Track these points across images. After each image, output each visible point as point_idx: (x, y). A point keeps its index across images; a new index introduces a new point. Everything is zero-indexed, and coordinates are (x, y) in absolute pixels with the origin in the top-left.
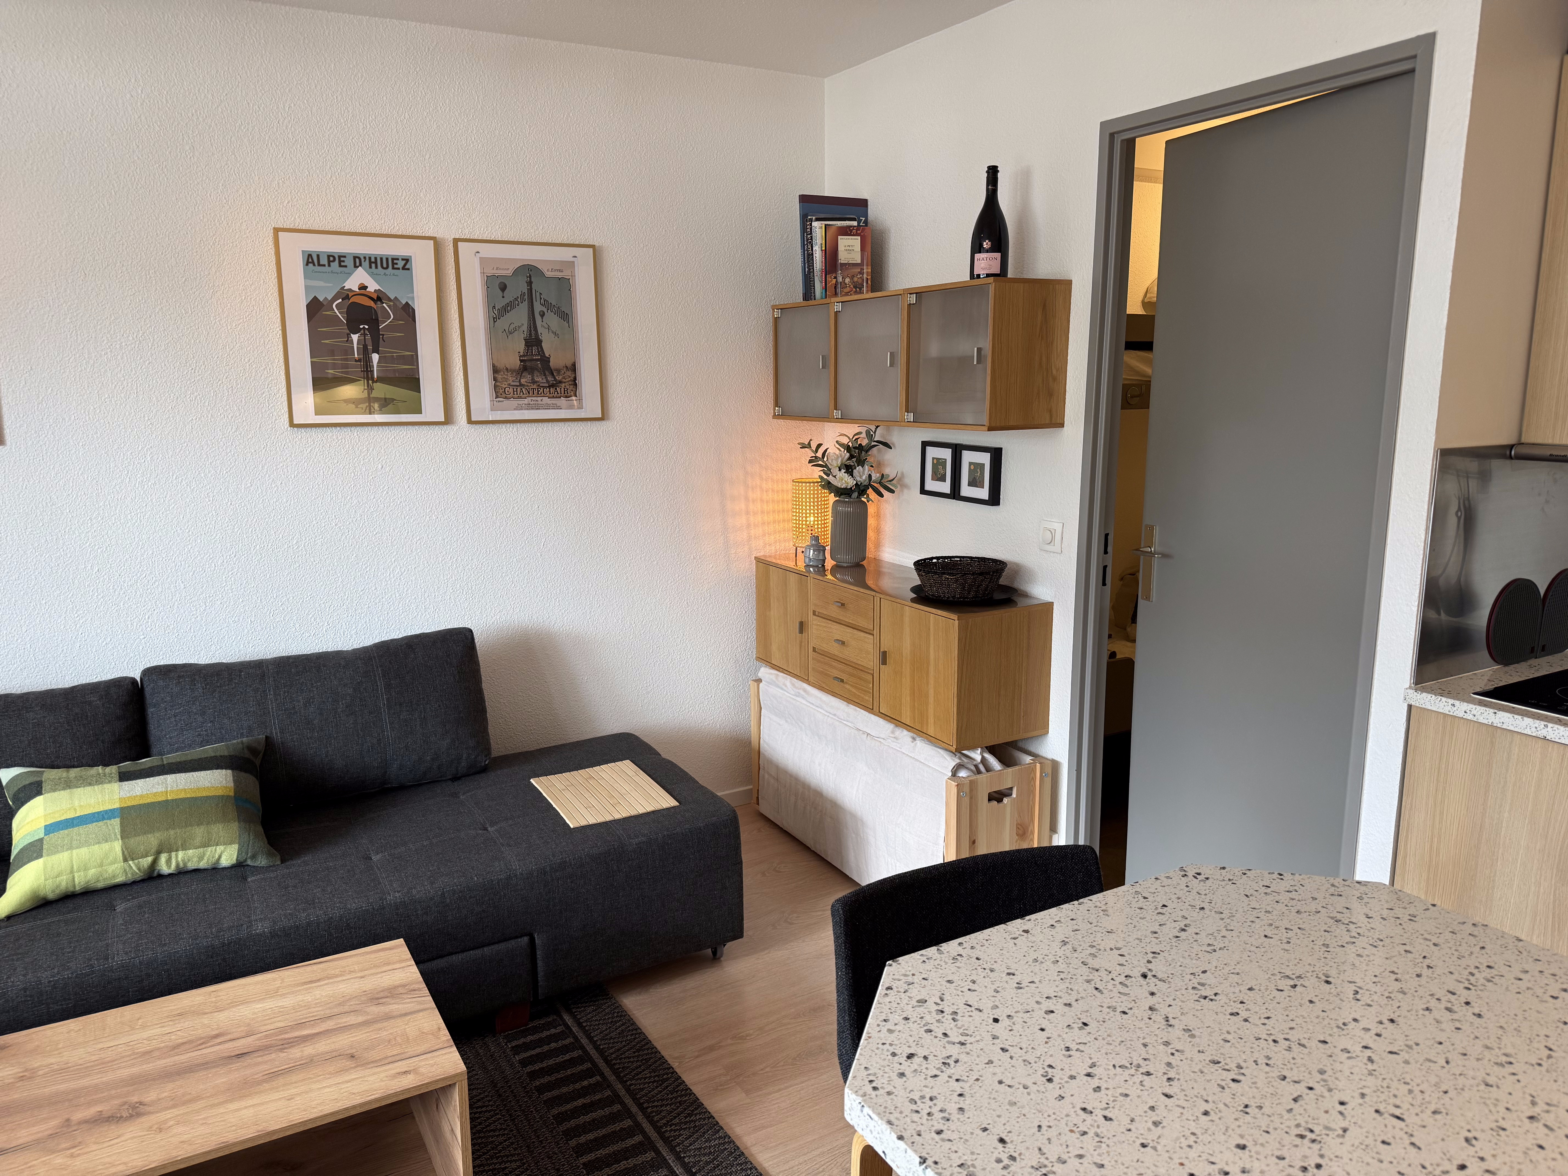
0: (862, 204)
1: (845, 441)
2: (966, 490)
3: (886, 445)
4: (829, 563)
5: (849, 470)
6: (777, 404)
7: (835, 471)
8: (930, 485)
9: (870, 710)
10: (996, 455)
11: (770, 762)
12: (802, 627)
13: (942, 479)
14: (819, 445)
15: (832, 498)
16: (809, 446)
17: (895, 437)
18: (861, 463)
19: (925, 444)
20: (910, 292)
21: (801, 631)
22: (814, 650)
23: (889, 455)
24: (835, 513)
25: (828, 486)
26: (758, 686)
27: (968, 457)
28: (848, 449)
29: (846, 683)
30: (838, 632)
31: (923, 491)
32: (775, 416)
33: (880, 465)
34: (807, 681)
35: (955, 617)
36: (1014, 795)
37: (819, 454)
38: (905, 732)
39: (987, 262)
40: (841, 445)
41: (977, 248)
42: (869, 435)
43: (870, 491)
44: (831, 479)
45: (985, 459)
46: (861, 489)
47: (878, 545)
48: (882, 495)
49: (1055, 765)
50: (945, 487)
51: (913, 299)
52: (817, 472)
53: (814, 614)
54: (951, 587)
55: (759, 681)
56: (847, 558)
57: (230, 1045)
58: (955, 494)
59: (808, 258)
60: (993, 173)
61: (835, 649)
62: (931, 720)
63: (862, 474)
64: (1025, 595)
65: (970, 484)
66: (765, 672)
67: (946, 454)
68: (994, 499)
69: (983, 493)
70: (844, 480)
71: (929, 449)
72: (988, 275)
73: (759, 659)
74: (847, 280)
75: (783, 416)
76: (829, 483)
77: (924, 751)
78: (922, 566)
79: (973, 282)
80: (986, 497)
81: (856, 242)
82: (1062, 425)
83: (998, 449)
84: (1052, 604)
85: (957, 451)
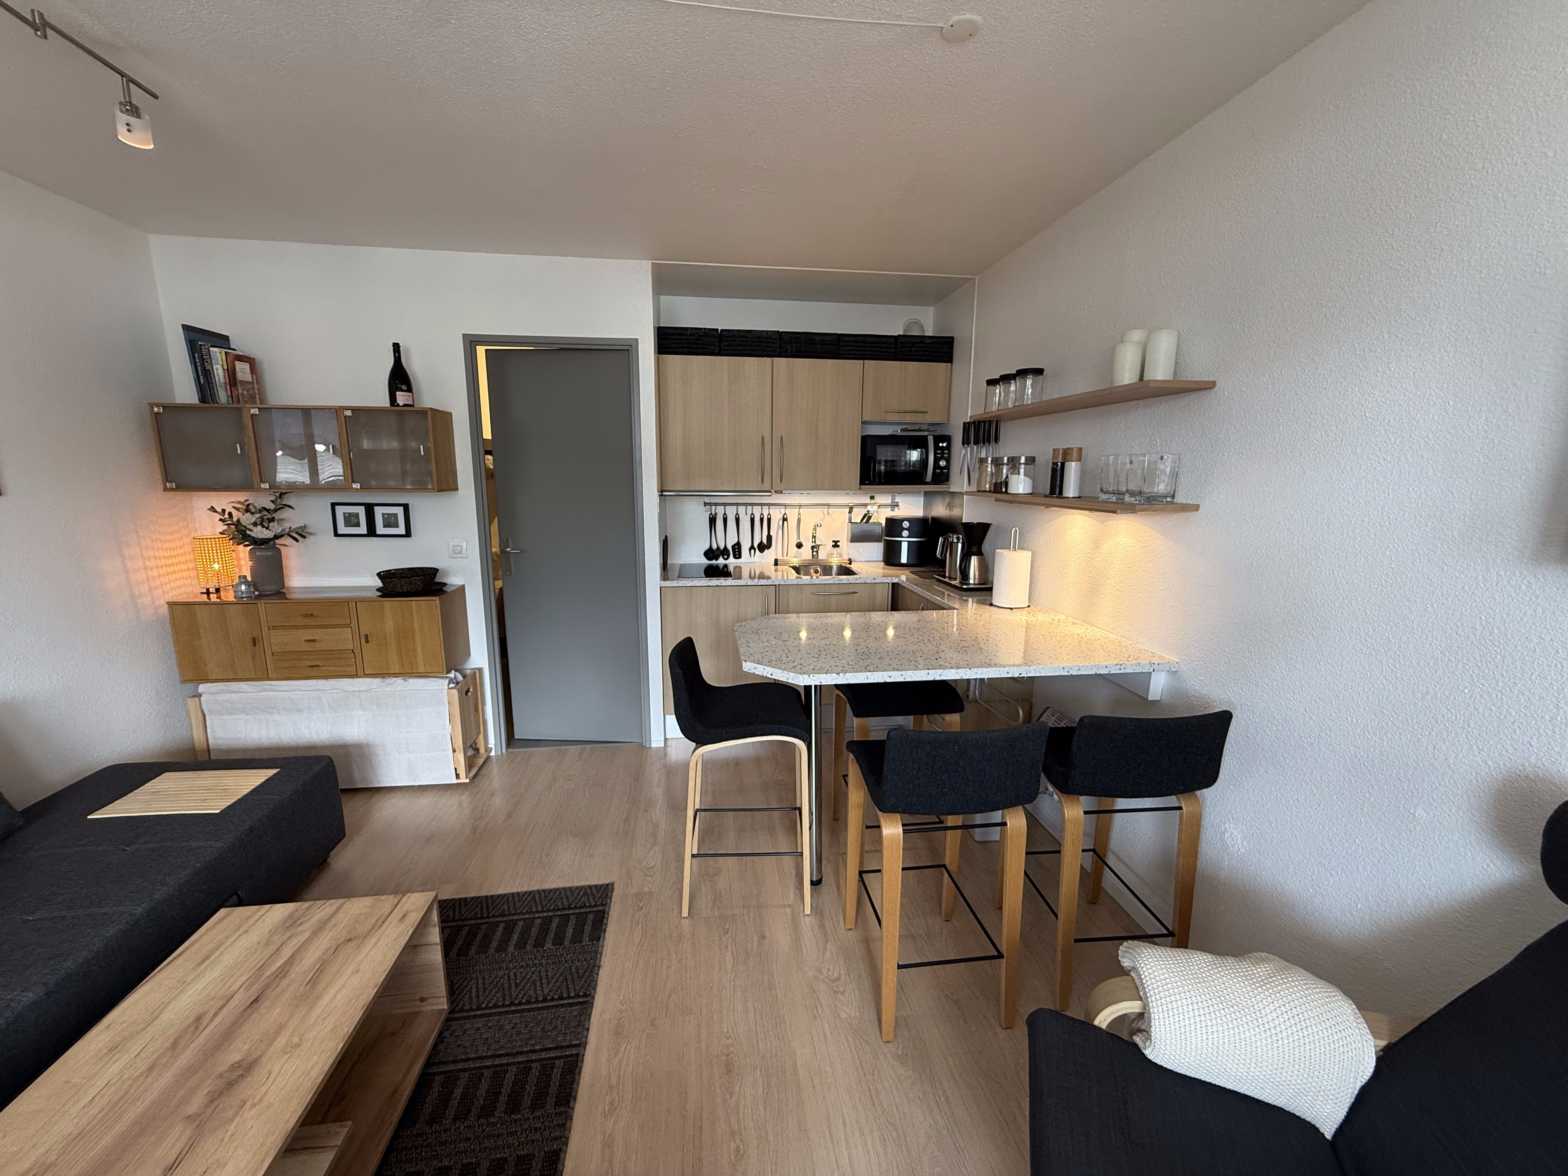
0: (225, 338)
2: (380, 529)
3: (289, 506)
4: (255, 593)
5: (265, 525)
6: (167, 478)
8: (344, 530)
9: (355, 676)
10: (406, 507)
12: (255, 642)
13: (358, 525)
14: (223, 510)
15: (248, 547)
18: (271, 520)
19: (333, 505)
20: (347, 408)
21: (254, 645)
22: (274, 654)
23: (296, 514)
24: (252, 559)
26: (200, 700)
27: (379, 512)
29: (322, 666)
30: (307, 634)
31: (336, 534)
32: (166, 489)
34: (268, 679)
35: (436, 598)
37: (226, 516)
38: (394, 679)
39: (402, 398)
41: (393, 388)
42: (274, 501)
43: (285, 539)
45: (398, 511)
46: (276, 538)
48: (297, 540)
49: (481, 669)
50: (363, 529)
51: (349, 413)
53: (271, 628)
55: (198, 695)
56: (268, 587)
58: (372, 532)
59: (205, 373)
60: (396, 347)
61: (304, 647)
62: (421, 664)
63: (277, 527)
64: (448, 584)
65: (384, 527)
66: (208, 687)
67: (360, 510)
68: (408, 534)
69: (399, 531)
70: (259, 533)
71: (337, 507)
72: (405, 405)
73: (186, 680)
74: (245, 392)
75: (178, 488)
76: (247, 536)
77: (415, 684)
78: (383, 575)
79: (393, 408)
80: (404, 533)
81: (246, 366)
82: (457, 489)
83: (408, 504)
84: (464, 586)
85: (369, 507)
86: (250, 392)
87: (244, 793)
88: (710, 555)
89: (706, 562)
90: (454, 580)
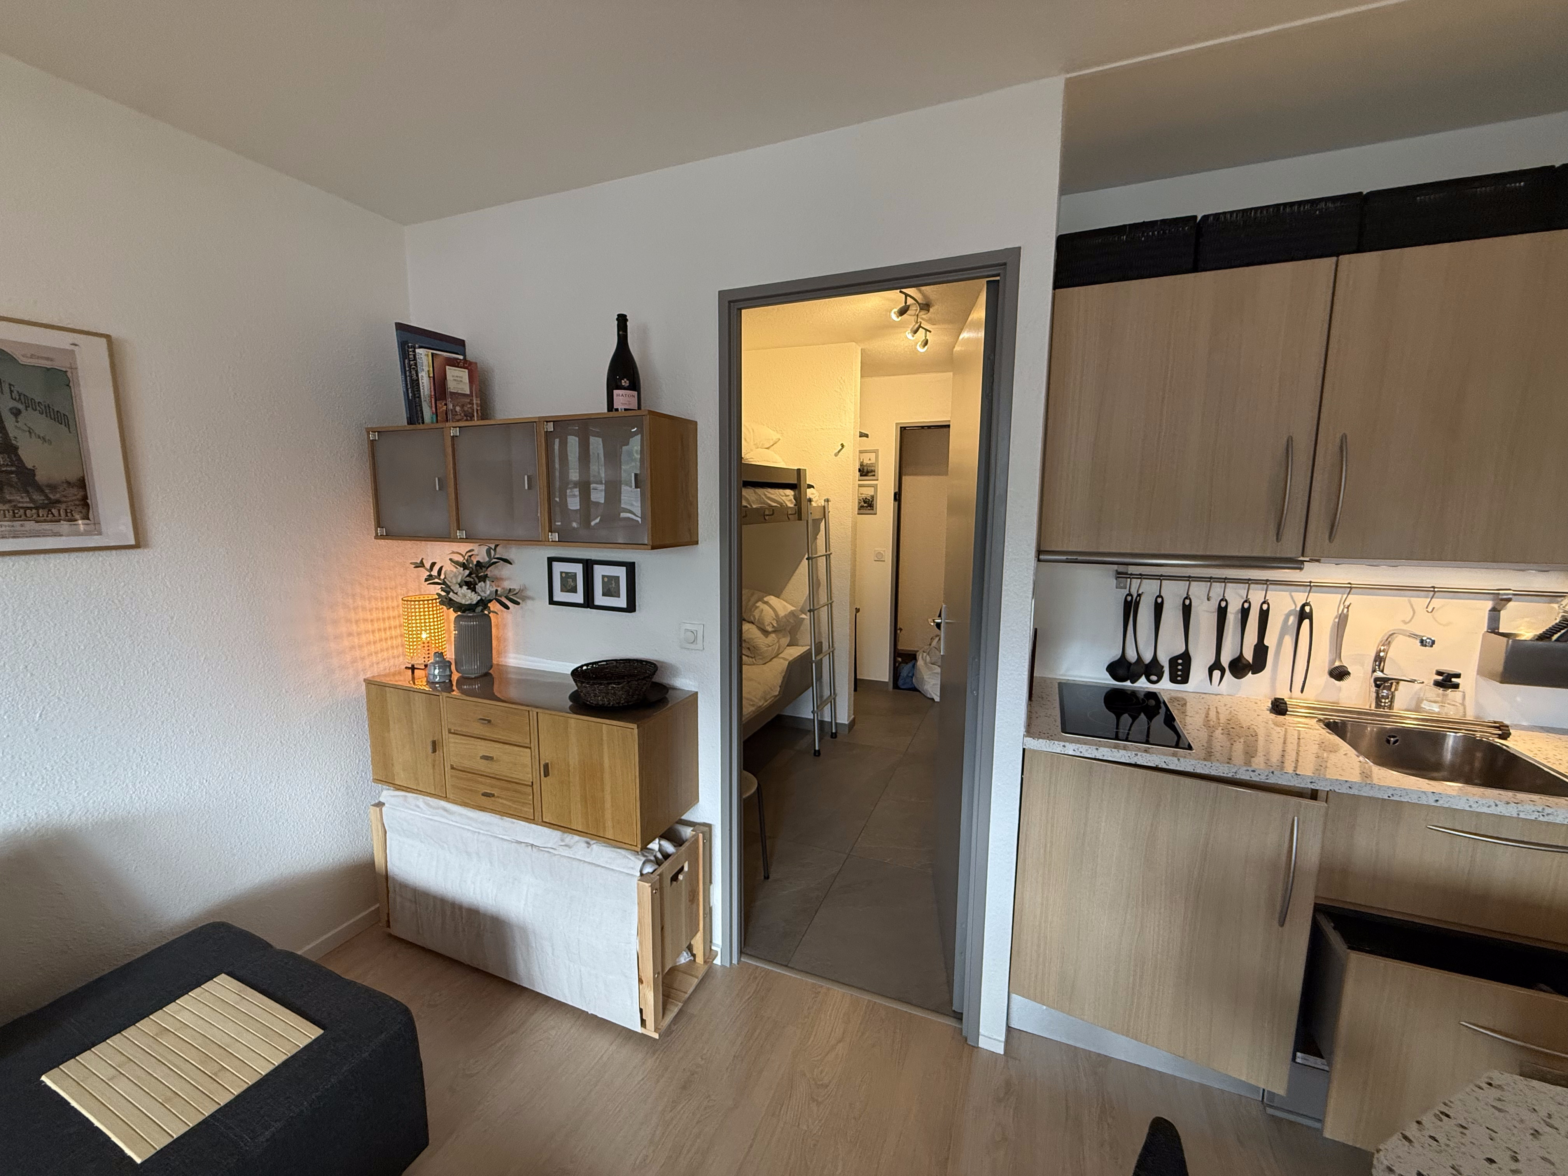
0: (462, 343)
1: (460, 559)
2: (600, 599)
3: (506, 561)
4: (456, 676)
5: (471, 586)
6: (379, 524)
7: (456, 588)
8: (559, 596)
9: (532, 821)
10: (631, 568)
11: (404, 887)
12: (435, 746)
13: (574, 590)
14: (433, 564)
15: (452, 615)
16: (421, 565)
17: (512, 553)
18: (484, 579)
19: (551, 560)
20: (547, 420)
21: (434, 751)
22: (452, 768)
23: (504, 571)
24: (456, 628)
25: (449, 603)
26: (381, 810)
27: (599, 571)
28: (464, 566)
29: (498, 797)
30: (484, 748)
31: (552, 602)
32: (377, 537)
33: (496, 580)
34: (446, 798)
35: (635, 726)
36: (686, 869)
37: (435, 573)
38: (577, 838)
39: (623, 398)
40: (457, 563)
41: (613, 384)
42: (488, 552)
43: (494, 606)
44: (451, 595)
45: (621, 573)
46: (484, 603)
47: (499, 653)
48: (507, 608)
50: (579, 598)
51: (550, 427)
52: (437, 589)
53: (450, 732)
55: (380, 805)
56: (474, 668)
58: (589, 602)
59: (413, 385)
60: (622, 320)
61: (483, 766)
62: (609, 824)
63: (486, 589)
64: (674, 689)
65: (604, 595)
66: (387, 795)
67: (578, 569)
68: (631, 607)
69: (621, 602)
70: (466, 596)
71: (555, 564)
72: (627, 410)
73: (376, 780)
74: (458, 409)
75: (389, 536)
76: (451, 600)
77: (601, 853)
78: (577, 674)
79: (611, 415)
80: (624, 605)
81: (464, 374)
82: (697, 543)
83: (634, 563)
84: (697, 693)
85: (588, 566)
86: (466, 409)
87: (224, 1099)
88: (1121, 672)
89: (1108, 681)
90: (684, 683)
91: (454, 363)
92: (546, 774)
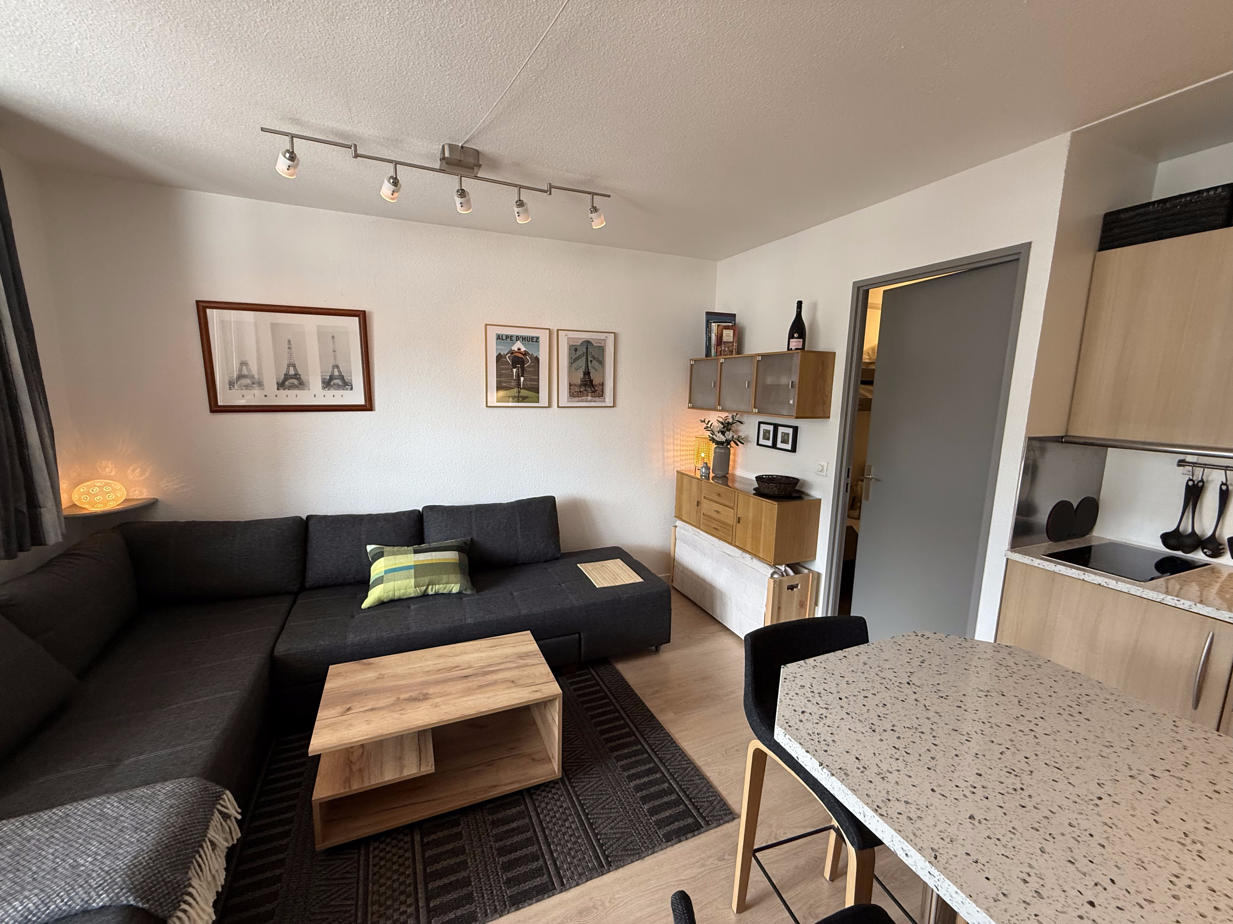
0: (734, 315)
1: (721, 420)
2: (780, 445)
3: (741, 422)
4: (712, 475)
5: (723, 433)
6: (690, 402)
7: (716, 433)
8: (762, 442)
9: (731, 544)
10: (796, 429)
11: (680, 564)
12: (698, 503)
13: (768, 439)
14: (709, 421)
15: (714, 446)
16: (704, 421)
17: (745, 419)
18: (729, 430)
19: (760, 423)
20: (759, 355)
21: (698, 506)
22: (704, 514)
23: (741, 427)
24: (715, 453)
25: (713, 440)
26: (675, 529)
27: (781, 430)
28: (722, 423)
29: (719, 531)
30: (716, 507)
31: (758, 444)
32: (689, 408)
33: (736, 432)
34: (699, 528)
35: (776, 503)
36: (799, 587)
37: (709, 426)
38: (748, 555)
39: (795, 343)
40: (719, 422)
41: (791, 336)
42: (733, 417)
43: (732, 443)
44: (714, 437)
45: (790, 431)
46: (728, 442)
47: (734, 468)
48: (738, 445)
49: (819, 575)
50: (770, 443)
51: (760, 358)
52: (709, 433)
53: (704, 498)
54: (773, 489)
55: (676, 527)
56: (720, 473)
57: (462, 671)
58: (774, 446)
59: (709, 339)
60: (800, 304)
61: (714, 515)
62: (761, 550)
63: (729, 435)
64: (808, 495)
65: (782, 442)
66: (679, 523)
67: (771, 428)
68: (794, 450)
69: (789, 447)
70: (720, 437)
71: (761, 425)
72: (796, 349)
73: (675, 517)
74: (727, 349)
75: (693, 407)
76: (713, 438)
77: (757, 564)
78: (759, 479)
79: (789, 352)
80: (790, 448)
81: (731, 332)
82: (829, 417)
83: (797, 427)
84: (821, 500)
85: (776, 426)
86: (730, 349)
87: (617, 584)
90: (815, 493)
91: (727, 328)
92: (739, 522)
